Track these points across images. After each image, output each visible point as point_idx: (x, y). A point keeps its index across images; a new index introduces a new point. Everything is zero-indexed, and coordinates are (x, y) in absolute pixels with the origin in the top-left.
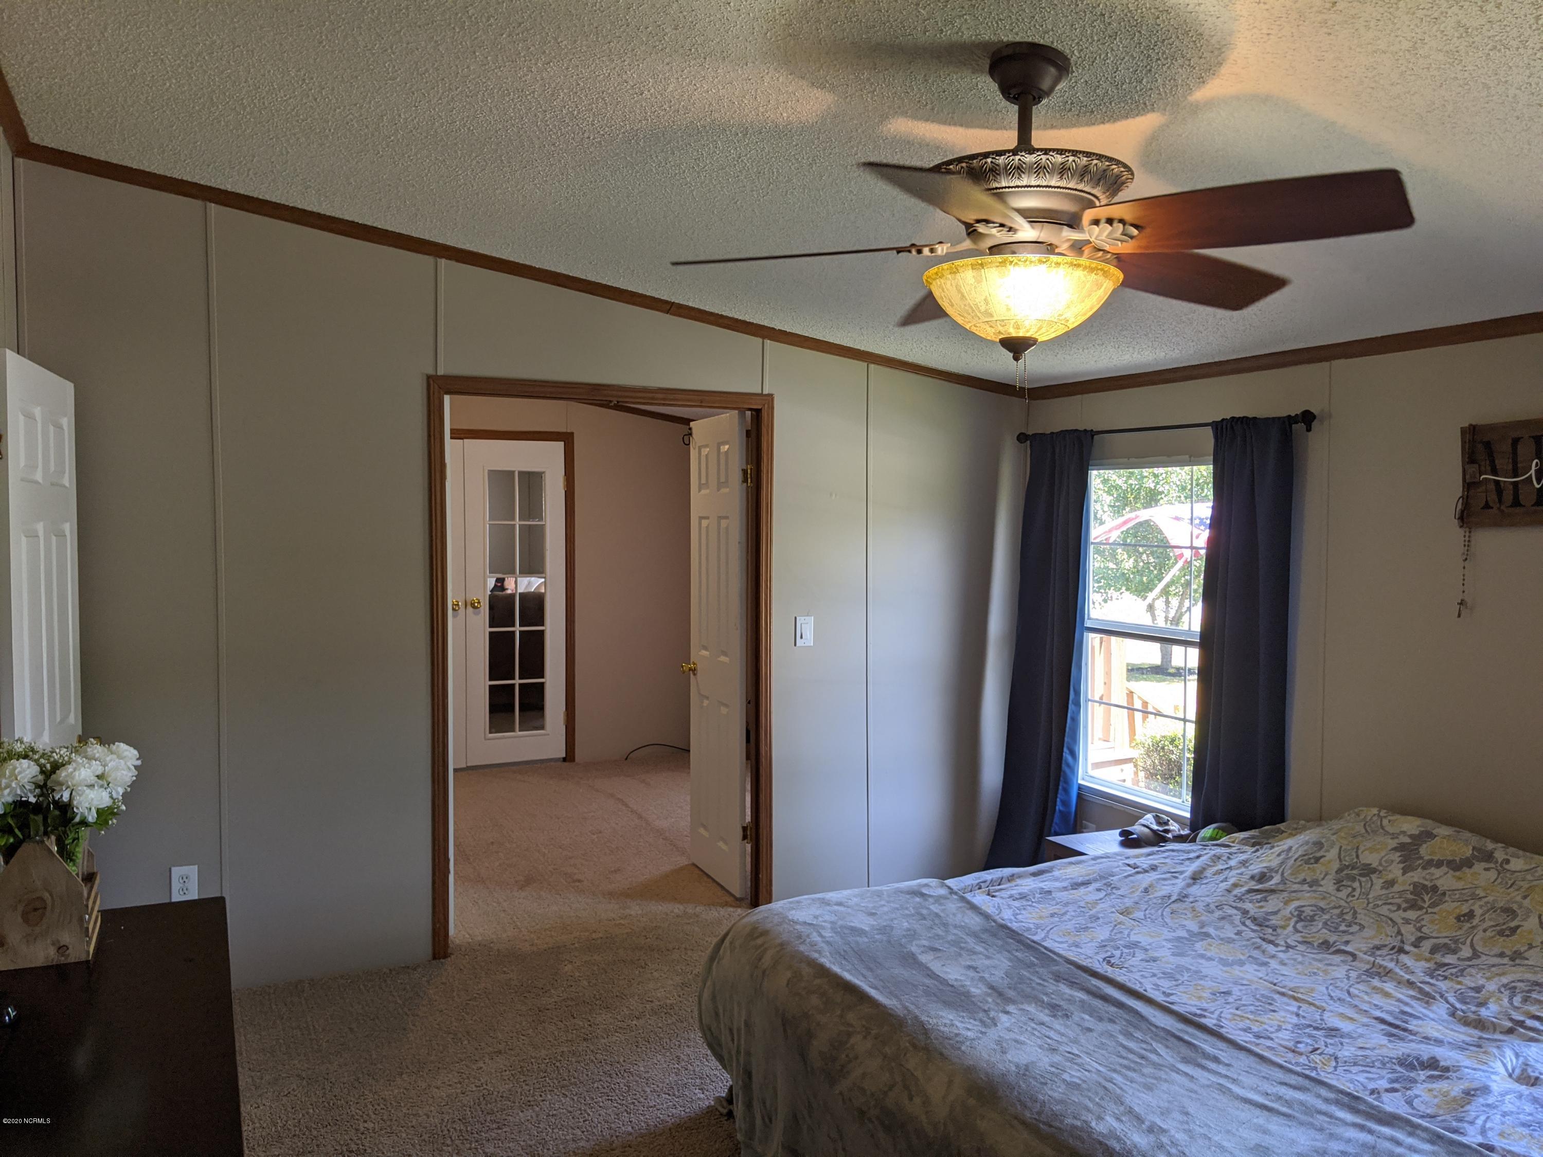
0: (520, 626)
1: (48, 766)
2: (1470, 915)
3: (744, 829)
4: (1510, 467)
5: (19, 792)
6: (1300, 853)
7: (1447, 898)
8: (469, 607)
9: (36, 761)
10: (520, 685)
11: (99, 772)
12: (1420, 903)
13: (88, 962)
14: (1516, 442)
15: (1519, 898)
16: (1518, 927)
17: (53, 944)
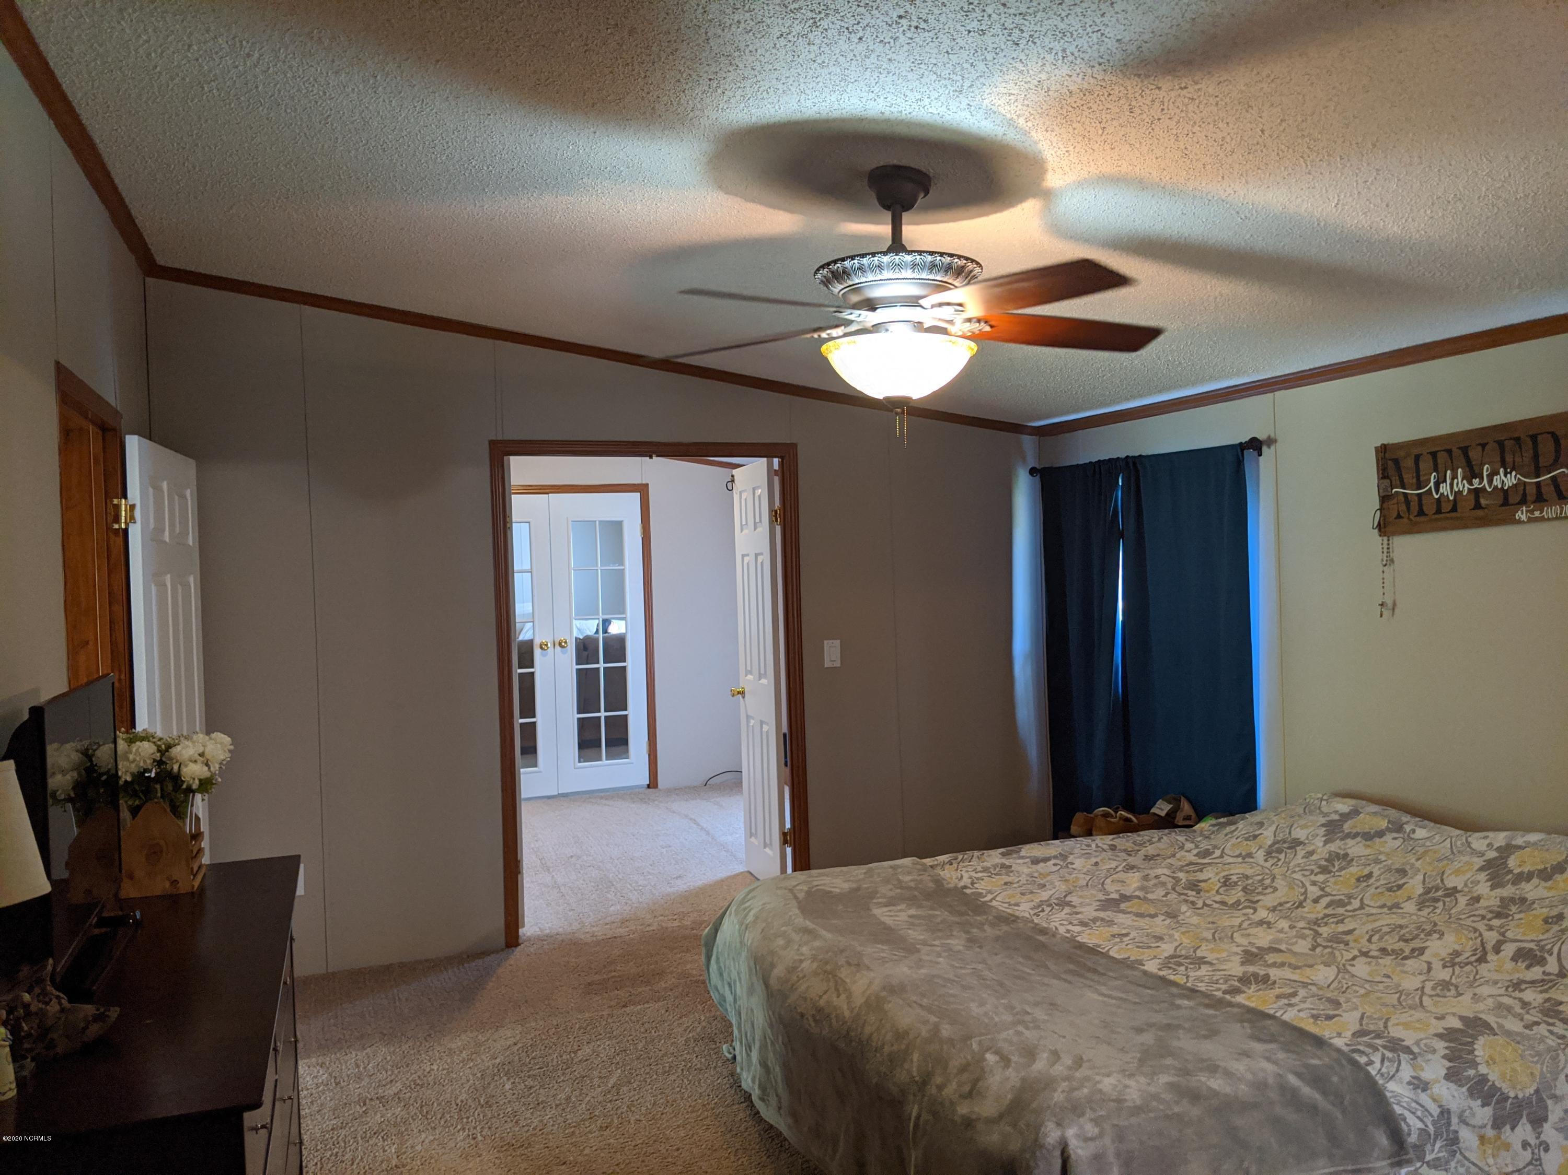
0: (604, 662)
1: (163, 746)
2: (1370, 875)
3: (784, 834)
4: (1415, 480)
5: (142, 764)
6: (1243, 832)
7: (1354, 863)
8: (557, 647)
9: (154, 743)
10: (606, 717)
11: (201, 751)
12: (1331, 868)
13: (193, 893)
14: (1417, 458)
15: (1413, 861)
16: (1404, 884)
17: (168, 879)
